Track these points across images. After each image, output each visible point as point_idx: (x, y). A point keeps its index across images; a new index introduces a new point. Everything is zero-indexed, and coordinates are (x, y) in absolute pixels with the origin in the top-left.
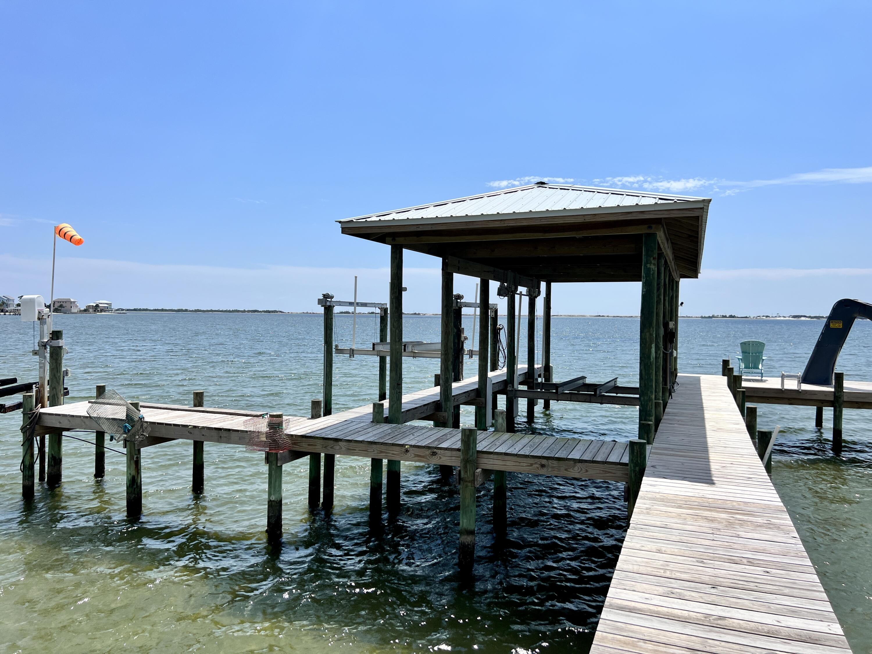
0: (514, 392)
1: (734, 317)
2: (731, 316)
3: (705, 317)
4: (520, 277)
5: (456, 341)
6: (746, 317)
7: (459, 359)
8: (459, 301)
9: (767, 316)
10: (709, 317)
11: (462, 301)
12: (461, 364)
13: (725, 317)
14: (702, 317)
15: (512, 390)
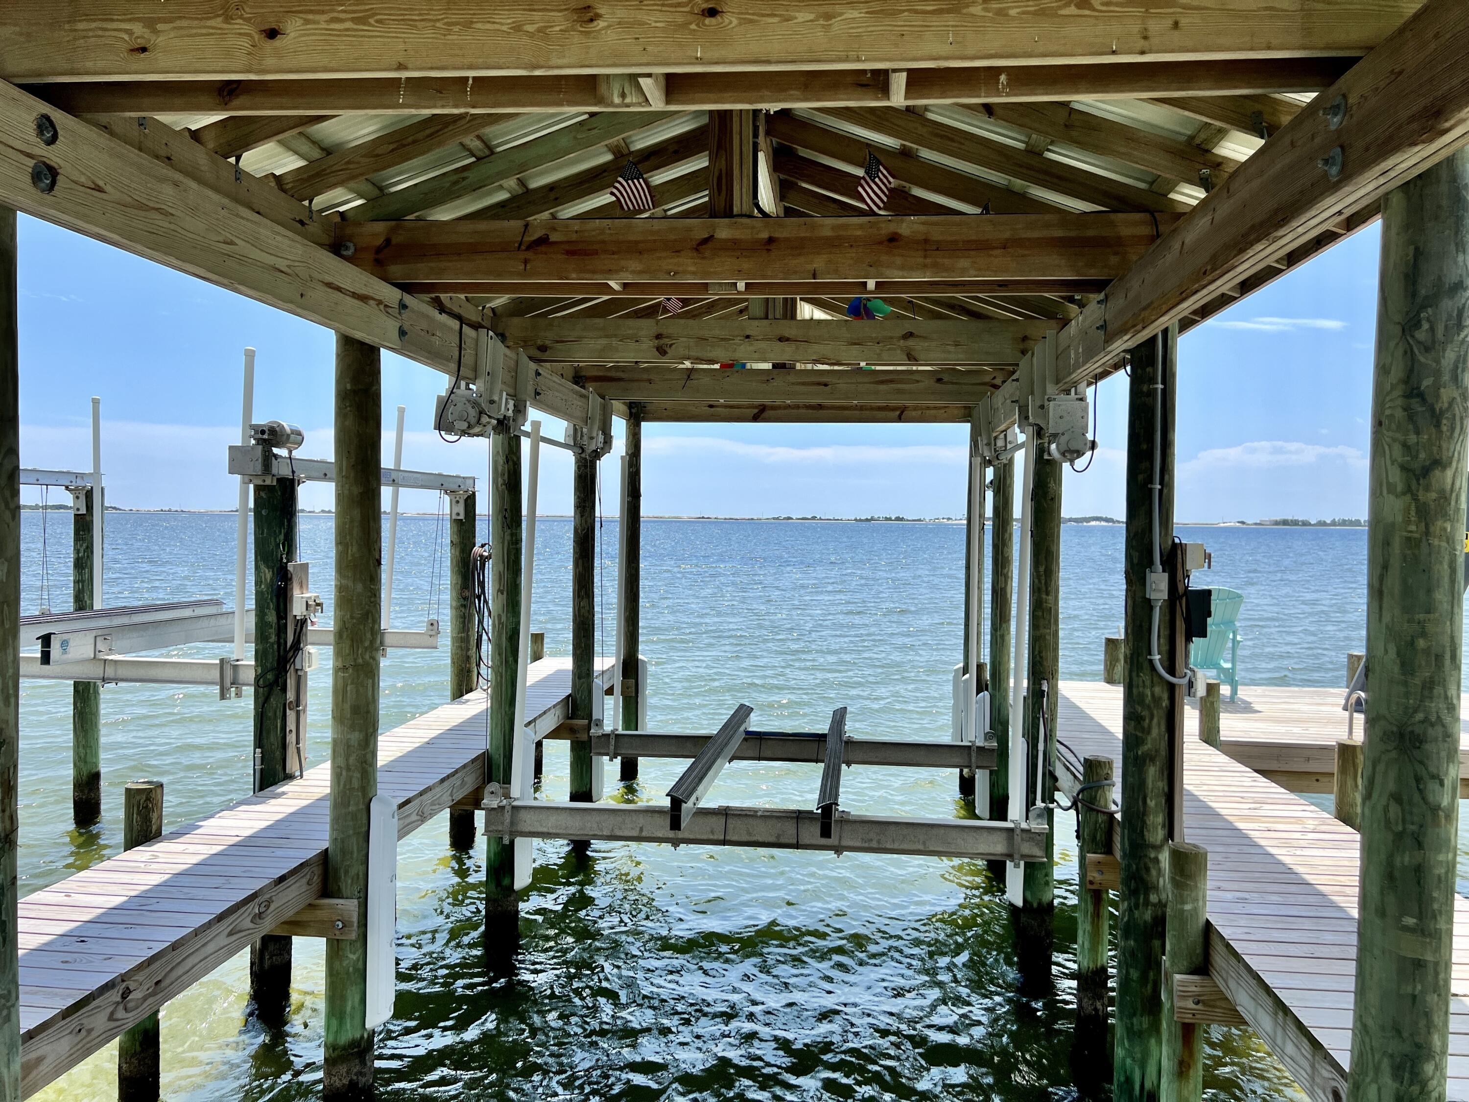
0: (507, 816)
1: (902, 519)
2: (898, 519)
3: (861, 520)
4: (538, 374)
5: (272, 617)
6: (920, 520)
7: (284, 690)
8: (282, 452)
9: (949, 519)
10: (867, 520)
11: (296, 454)
12: (291, 715)
13: (890, 519)
14: (856, 520)
15: (502, 808)
